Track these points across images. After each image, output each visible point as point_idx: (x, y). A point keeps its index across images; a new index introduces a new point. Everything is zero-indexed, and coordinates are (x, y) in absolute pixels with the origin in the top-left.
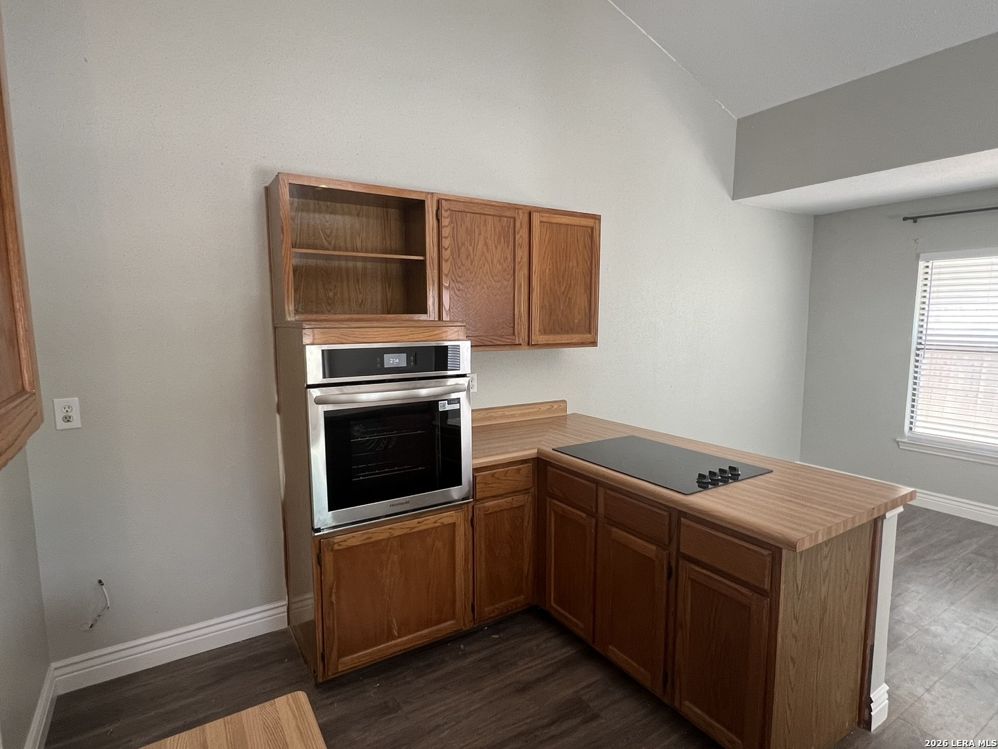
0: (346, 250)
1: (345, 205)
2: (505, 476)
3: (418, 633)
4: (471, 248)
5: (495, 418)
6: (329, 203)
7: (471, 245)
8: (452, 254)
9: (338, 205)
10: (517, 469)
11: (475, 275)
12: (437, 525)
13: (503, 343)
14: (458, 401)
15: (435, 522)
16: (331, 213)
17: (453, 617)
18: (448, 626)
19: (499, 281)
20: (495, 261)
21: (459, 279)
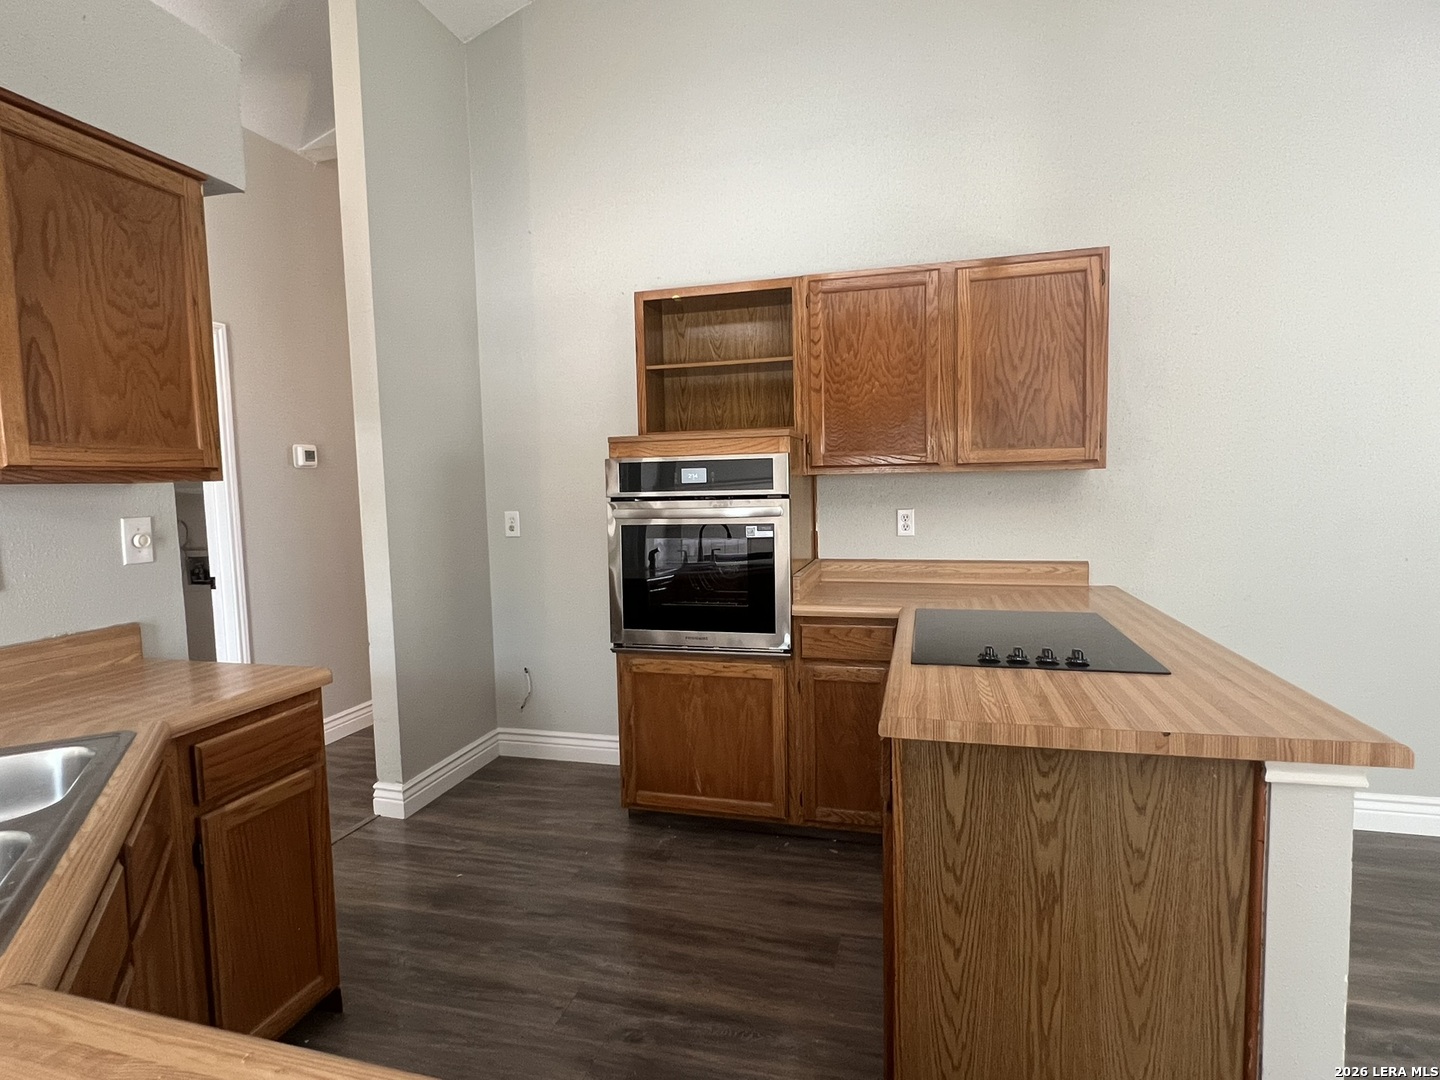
0: (737, 358)
1: (736, 311)
2: (847, 635)
3: (727, 800)
4: (854, 337)
5: (941, 576)
6: (719, 312)
7: (854, 333)
8: (826, 347)
9: (729, 312)
10: (866, 629)
11: (861, 370)
12: (746, 676)
13: (904, 462)
14: (771, 527)
15: (745, 672)
16: (721, 323)
17: (770, 799)
18: (763, 808)
19: (899, 376)
20: (893, 349)
21: (836, 379)
